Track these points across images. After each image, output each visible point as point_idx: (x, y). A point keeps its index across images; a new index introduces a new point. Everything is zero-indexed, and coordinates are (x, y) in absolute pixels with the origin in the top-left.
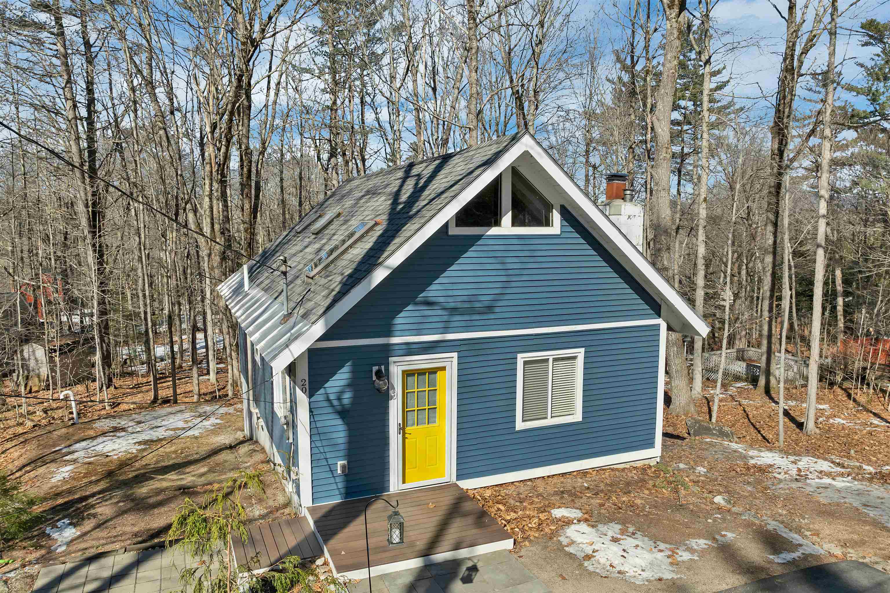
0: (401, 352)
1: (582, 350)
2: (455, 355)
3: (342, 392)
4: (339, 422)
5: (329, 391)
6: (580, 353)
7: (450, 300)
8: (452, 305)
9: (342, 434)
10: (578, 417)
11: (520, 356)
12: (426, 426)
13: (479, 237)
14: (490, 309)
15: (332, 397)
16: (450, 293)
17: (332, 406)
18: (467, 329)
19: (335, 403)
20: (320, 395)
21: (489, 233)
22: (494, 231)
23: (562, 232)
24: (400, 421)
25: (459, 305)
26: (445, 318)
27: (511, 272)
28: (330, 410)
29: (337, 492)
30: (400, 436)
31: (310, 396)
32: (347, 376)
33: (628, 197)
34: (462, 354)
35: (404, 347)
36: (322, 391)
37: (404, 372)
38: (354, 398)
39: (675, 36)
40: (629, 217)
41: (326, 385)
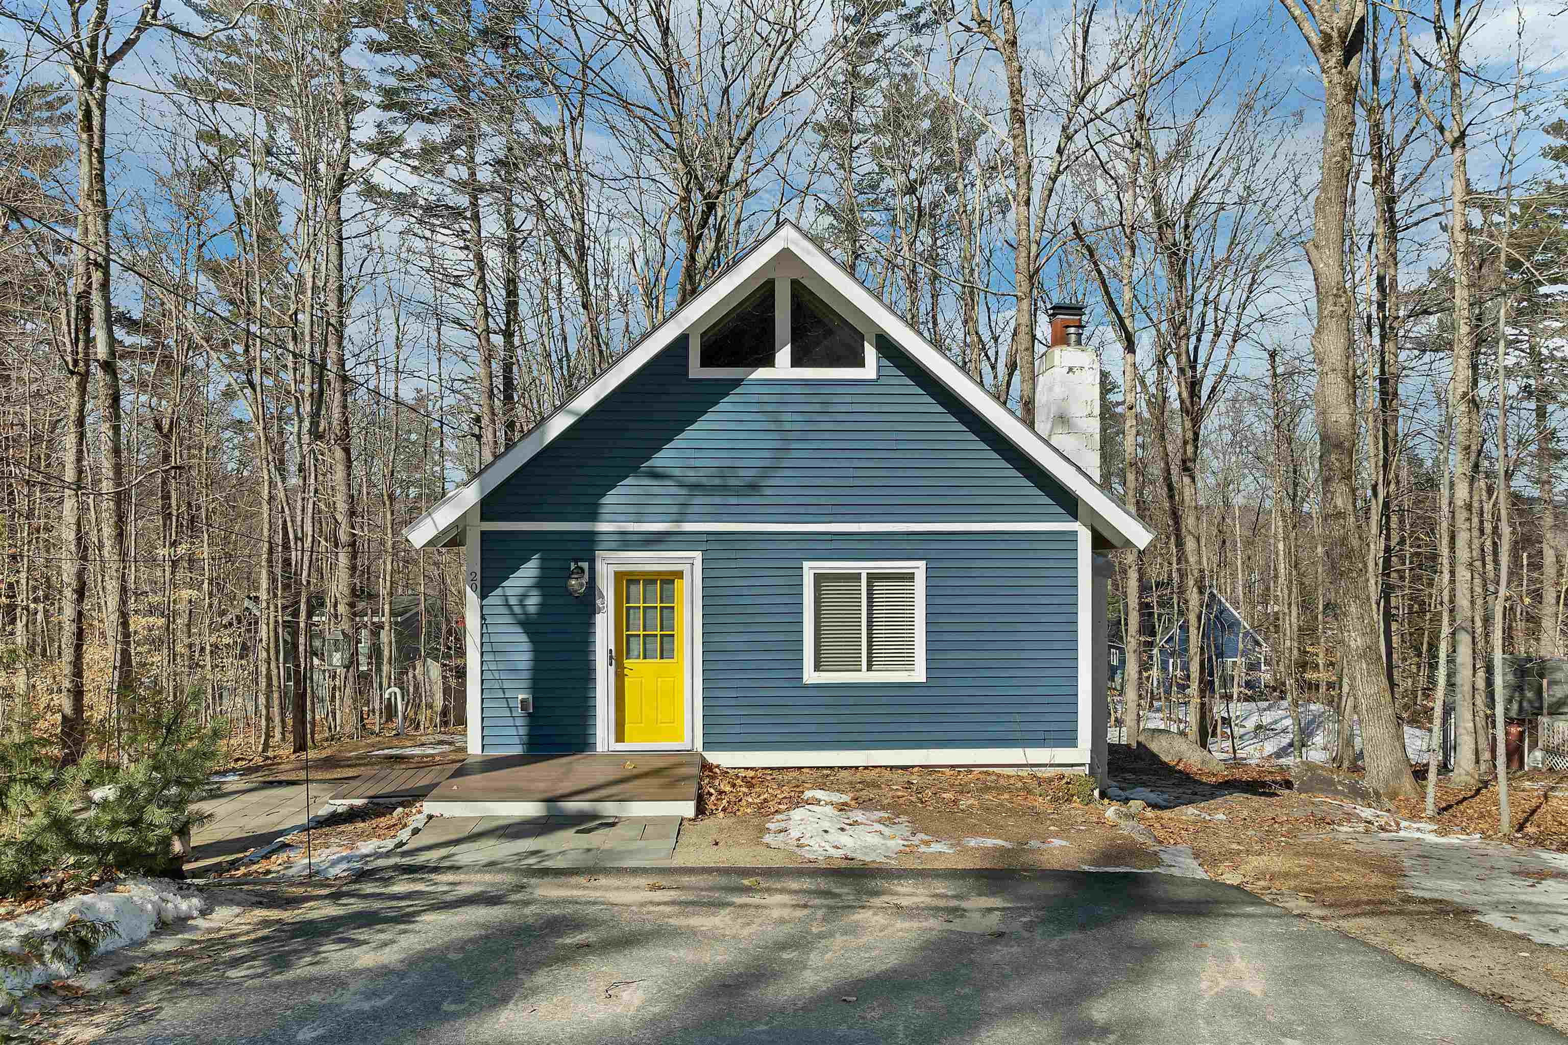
0: (613, 545)
1: (922, 564)
2: (698, 555)
3: (524, 596)
4: (524, 638)
5: (509, 592)
6: (919, 568)
7: (691, 473)
8: (693, 480)
9: (527, 656)
10: (919, 675)
11: (806, 565)
12: (658, 660)
13: (737, 383)
14: (753, 488)
15: (513, 601)
16: (693, 463)
17: (513, 614)
18: (716, 517)
19: (517, 610)
20: (494, 598)
21: (752, 376)
22: (761, 373)
23: (879, 376)
24: (612, 646)
25: (705, 481)
26: (681, 500)
27: (790, 436)
28: (508, 619)
29: (516, 740)
30: (612, 669)
31: (483, 597)
32: (534, 573)
33: (1073, 338)
34: (710, 555)
35: (616, 537)
36: (499, 591)
37: (616, 573)
38: (542, 605)
39: (1340, 98)
40: (1071, 369)
41: (504, 584)
